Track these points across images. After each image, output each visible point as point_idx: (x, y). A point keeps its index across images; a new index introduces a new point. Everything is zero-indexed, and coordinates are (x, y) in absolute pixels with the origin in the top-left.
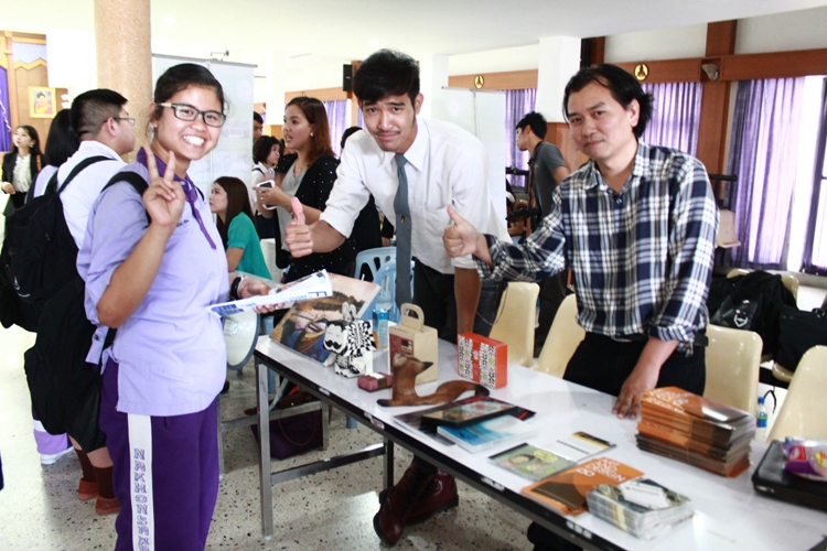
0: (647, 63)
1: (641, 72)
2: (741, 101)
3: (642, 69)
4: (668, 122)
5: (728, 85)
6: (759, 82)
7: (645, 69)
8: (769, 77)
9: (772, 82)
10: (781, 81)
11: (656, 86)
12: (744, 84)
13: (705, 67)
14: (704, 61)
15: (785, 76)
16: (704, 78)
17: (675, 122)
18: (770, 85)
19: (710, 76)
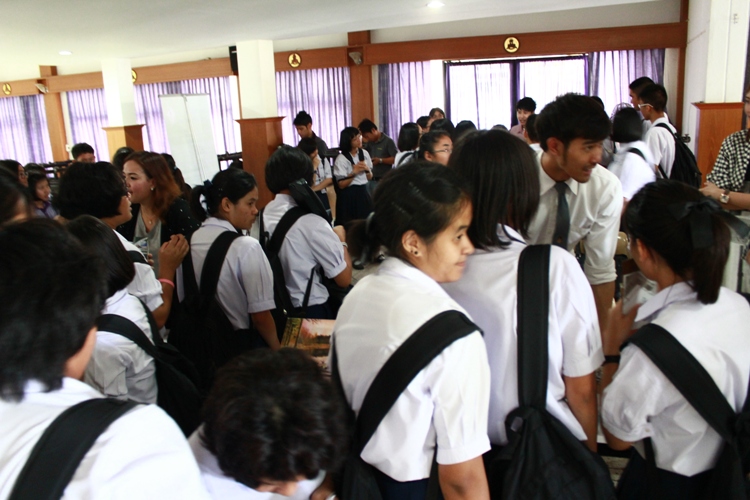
0: (299, 53)
1: (295, 60)
2: (383, 80)
3: (294, 57)
4: (323, 101)
5: (370, 68)
6: (395, 65)
7: (298, 58)
8: (403, 62)
9: (406, 64)
10: (412, 64)
11: (309, 71)
12: (383, 67)
13: (352, 54)
14: (349, 50)
15: (415, 61)
16: (350, 63)
17: (330, 101)
18: (404, 67)
19: (356, 61)
